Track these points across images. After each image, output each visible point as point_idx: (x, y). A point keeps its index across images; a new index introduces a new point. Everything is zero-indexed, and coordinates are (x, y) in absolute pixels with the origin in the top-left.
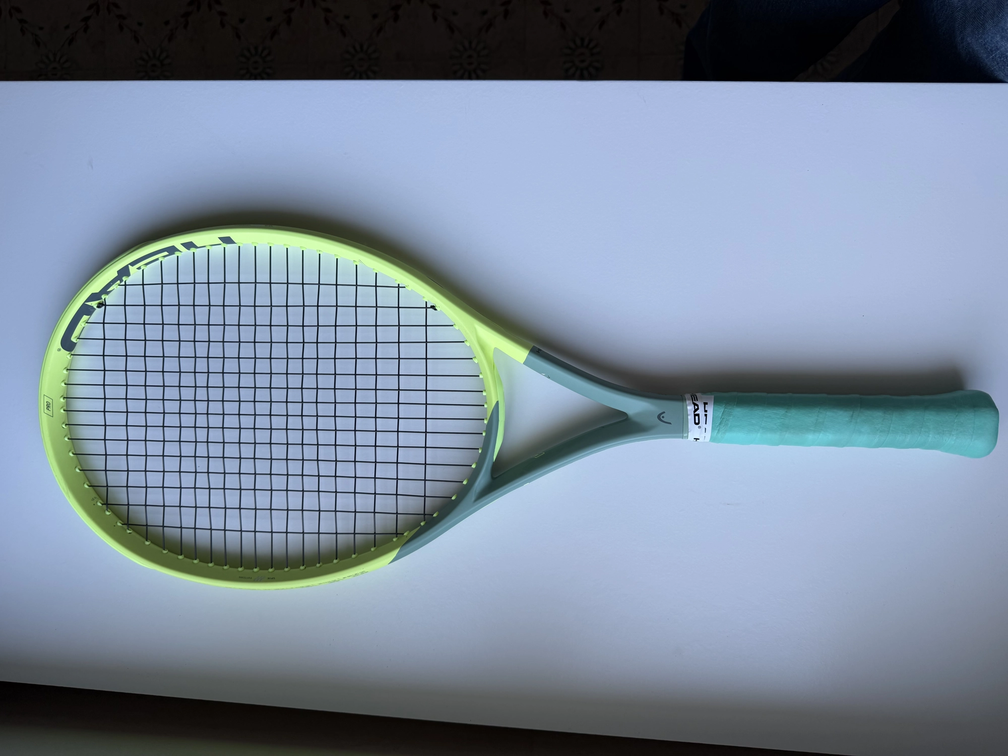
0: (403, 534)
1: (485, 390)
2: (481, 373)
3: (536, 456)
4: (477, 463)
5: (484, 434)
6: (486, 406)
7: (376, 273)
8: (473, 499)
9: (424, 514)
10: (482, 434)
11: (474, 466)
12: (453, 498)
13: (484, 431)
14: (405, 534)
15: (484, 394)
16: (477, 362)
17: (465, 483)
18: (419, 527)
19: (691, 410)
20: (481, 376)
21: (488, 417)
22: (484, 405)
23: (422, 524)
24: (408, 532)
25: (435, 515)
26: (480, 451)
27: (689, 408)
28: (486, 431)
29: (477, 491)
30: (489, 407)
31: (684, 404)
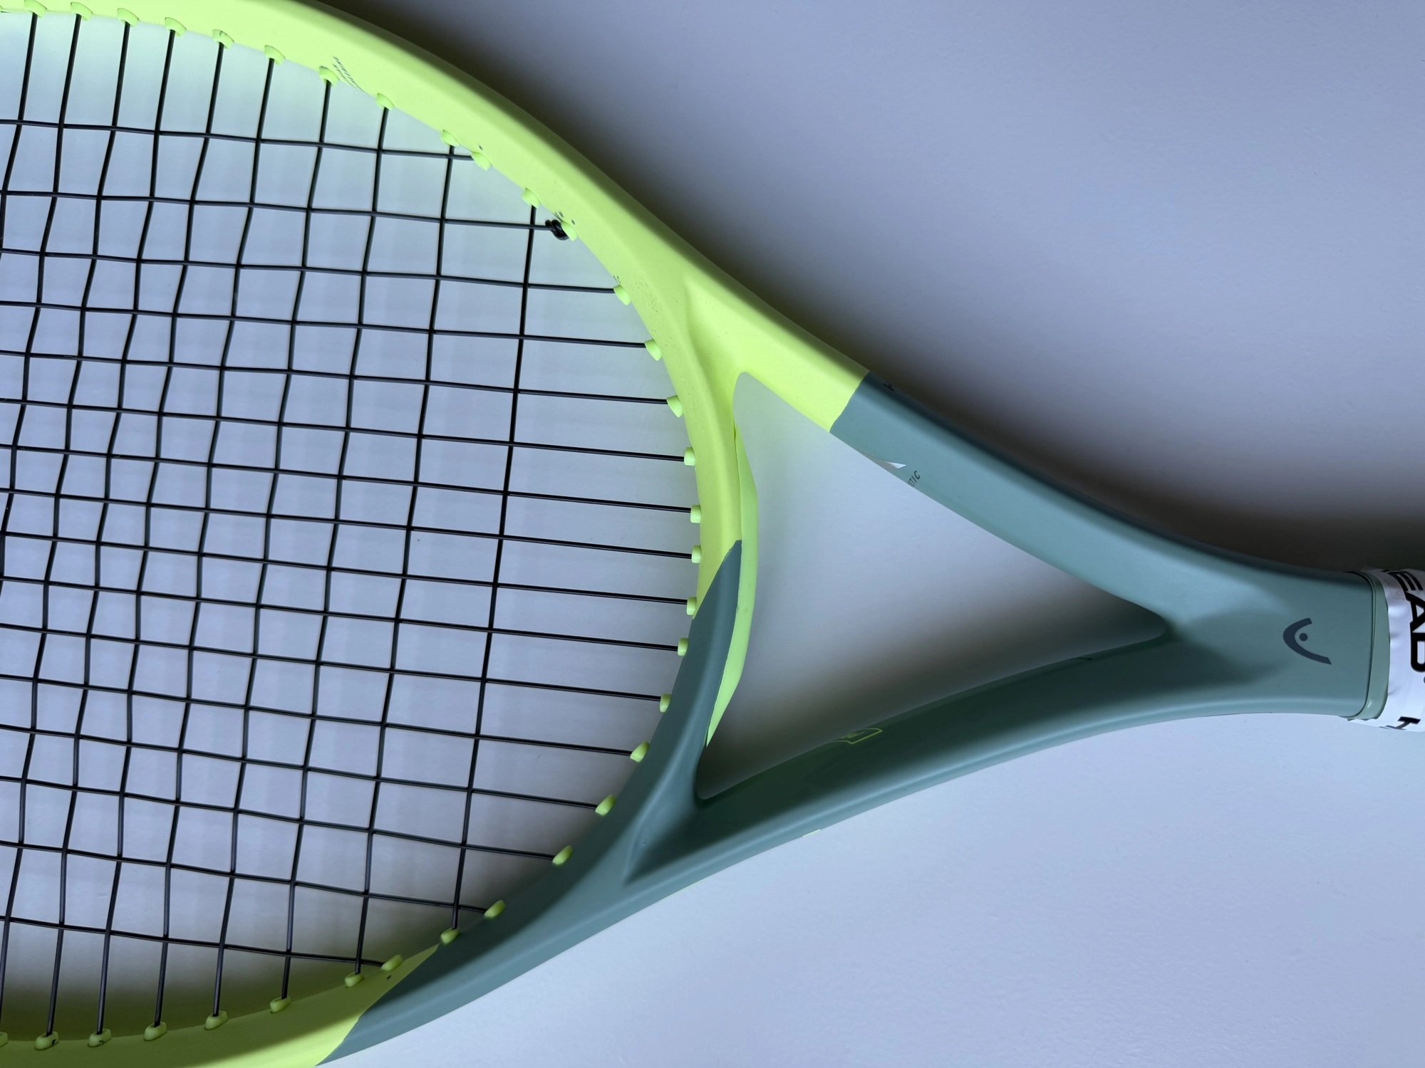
0: (381, 964)
1: (699, 507)
2: (691, 449)
3: (849, 736)
4: (649, 748)
5: (682, 651)
6: (696, 558)
7: (386, 110)
8: (626, 870)
9: (456, 905)
10: (675, 649)
11: (637, 755)
12: (559, 860)
13: (684, 640)
14: (387, 966)
15: (695, 517)
16: (678, 416)
17: (602, 809)
18: (433, 950)
19: (1399, 619)
20: (689, 460)
21: (702, 594)
22: (689, 556)
23: (446, 938)
24: (397, 958)
25: (491, 913)
26: (663, 707)
27: (1393, 611)
28: (690, 642)
29: (643, 845)
30: (707, 562)
31: (1378, 596)
